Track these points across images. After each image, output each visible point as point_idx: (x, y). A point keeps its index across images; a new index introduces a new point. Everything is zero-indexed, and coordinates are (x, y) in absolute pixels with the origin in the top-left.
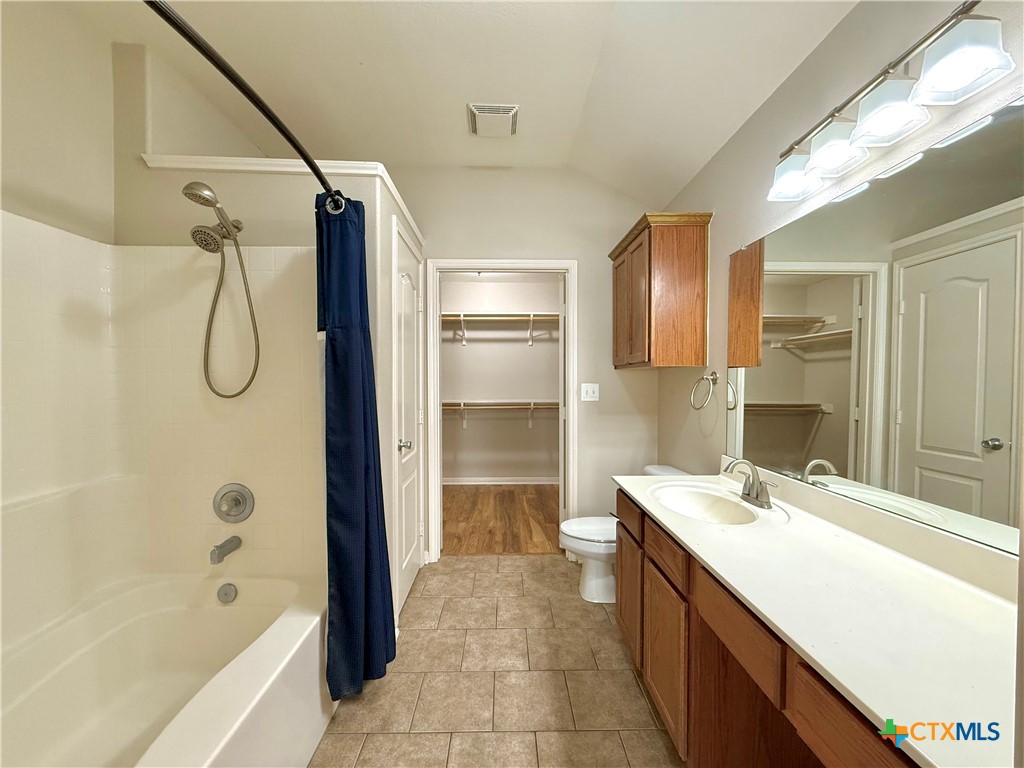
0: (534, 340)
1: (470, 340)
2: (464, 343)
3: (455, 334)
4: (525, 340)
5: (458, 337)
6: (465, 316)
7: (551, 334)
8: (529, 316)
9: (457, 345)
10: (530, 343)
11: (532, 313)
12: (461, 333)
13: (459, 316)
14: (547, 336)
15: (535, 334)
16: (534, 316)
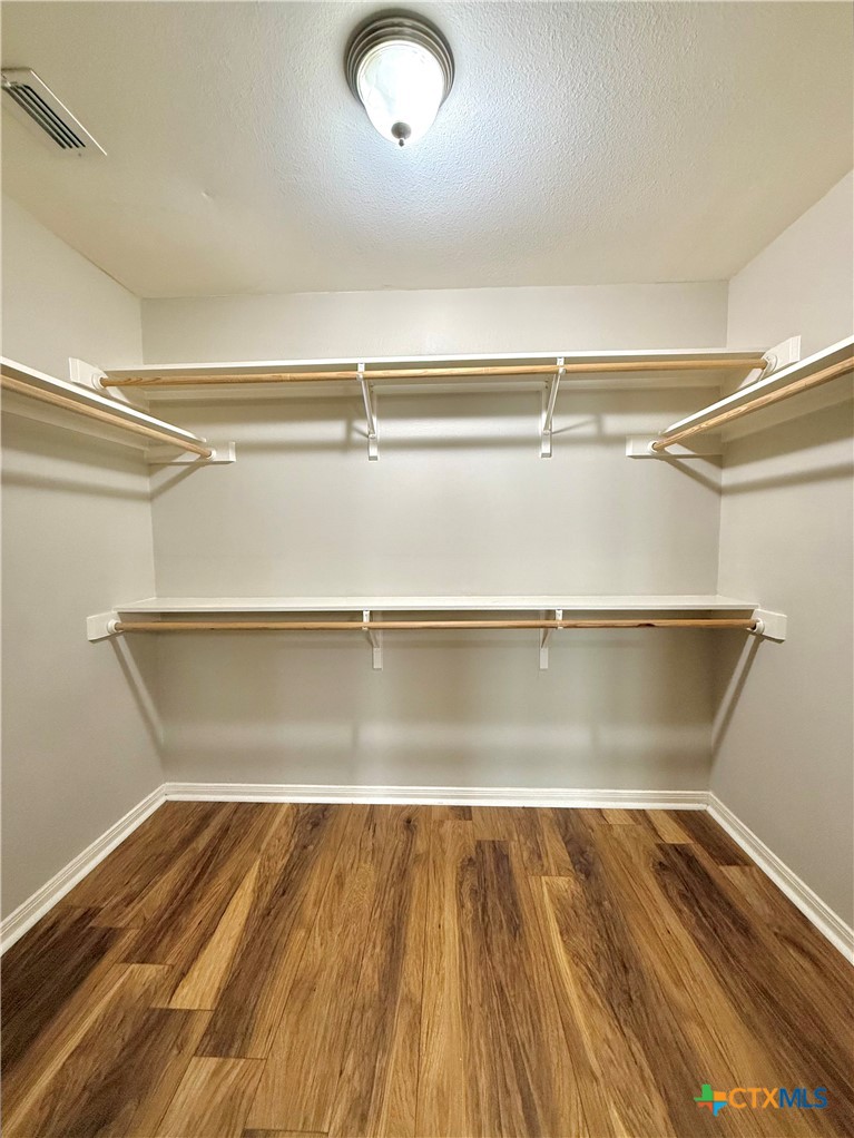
0: (557, 440)
1: (389, 445)
2: (373, 451)
3: (350, 429)
4: (531, 442)
5: (356, 436)
6: (369, 367)
7: (599, 423)
8: (553, 361)
9: (357, 460)
10: (546, 448)
11: (561, 354)
12: (363, 426)
13: (354, 367)
14: (589, 430)
15: (559, 423)
16: (568, 361)
